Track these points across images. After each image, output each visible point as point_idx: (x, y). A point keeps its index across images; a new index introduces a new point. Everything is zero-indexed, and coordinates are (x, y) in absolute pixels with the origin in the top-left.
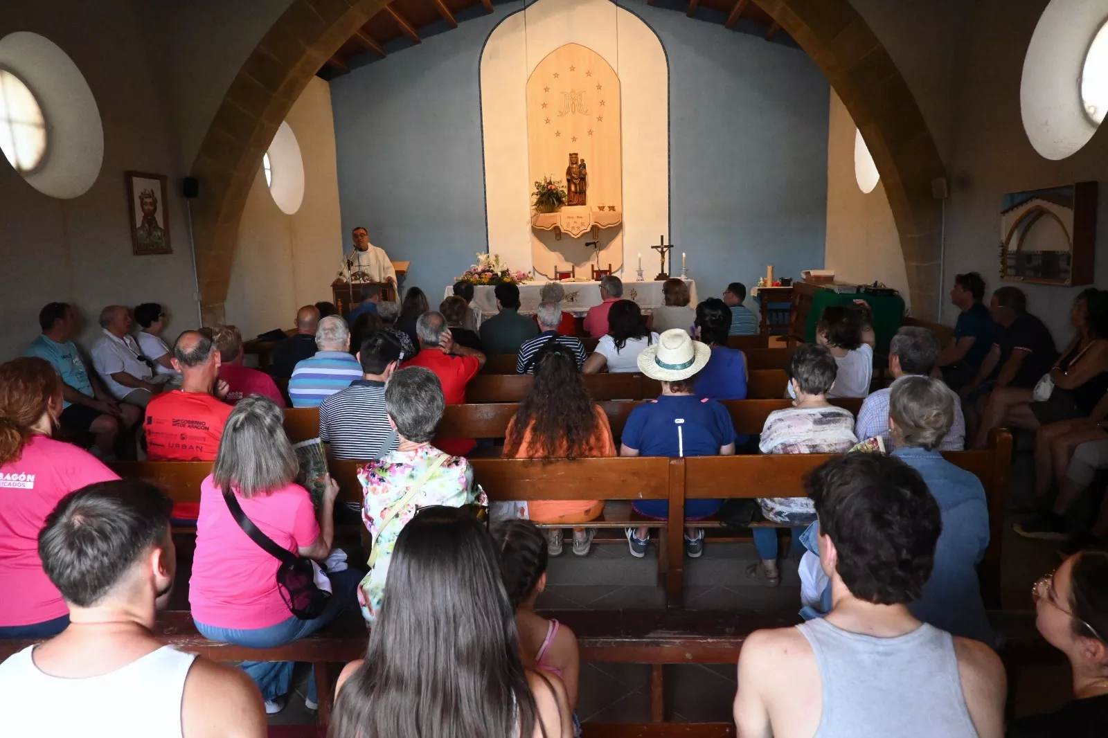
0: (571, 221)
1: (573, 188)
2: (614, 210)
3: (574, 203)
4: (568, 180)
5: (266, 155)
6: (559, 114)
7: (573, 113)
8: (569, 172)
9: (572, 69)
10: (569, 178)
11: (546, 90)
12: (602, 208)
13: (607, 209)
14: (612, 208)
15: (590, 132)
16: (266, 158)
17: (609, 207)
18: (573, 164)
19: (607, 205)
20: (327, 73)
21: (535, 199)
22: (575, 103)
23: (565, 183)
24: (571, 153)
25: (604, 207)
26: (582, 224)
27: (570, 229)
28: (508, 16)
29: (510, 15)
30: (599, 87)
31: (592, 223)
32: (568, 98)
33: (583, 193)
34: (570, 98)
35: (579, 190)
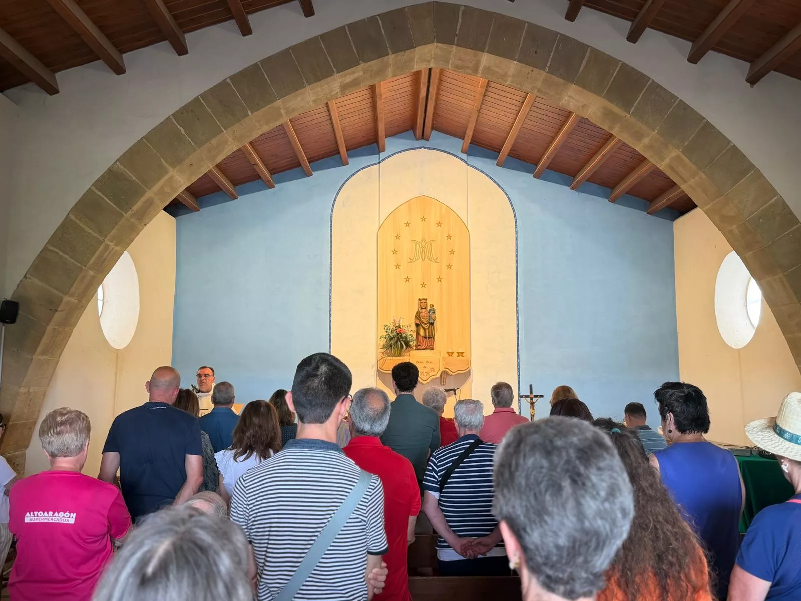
1: (421, 333)
2: (462, 356)
3: (423, 347)
4: (417, 325)
5: (101, 286)
6: (410, 261)
7: (423, 260)
8: (418, 316)
9: (423, 219)
10: (418, 322)
11: (398, 237)
12: (450, 354)
13: (455, 355)
14: (461, 354)
15: (440, 279)
16: (100, 290)
17: (458, 353)
18: (422, 308)
19: (456, 350)
20: (175, 208)
21: (383, 342)
22: (425, 250)
23: (414, 328)
24: (421, 298)
25: (453, 353)
26: (432, 369)
28: (363, 168)
29: (364, 168)
30: (449, 237)
31: (442, 369)
32: (418, 246)
33: (431, 338)
34: (421, 246)
35: (427, 334)
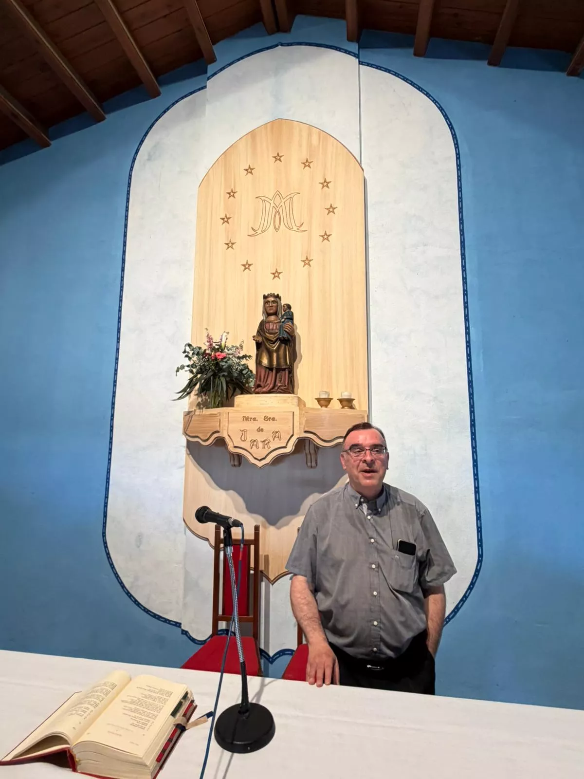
0: (252, 426)
1: (265, 361)
2: (351, 407)
3: (264, 390)
4: (259, 345)
7: (276, 229)
8: (262, 329)
9: (278, 158)
10: (260, 339)
12: (325, 402)
13: (335, 405)
14: (348, 403)
15: (307, 262)
17: (341, 401)
18: (269, 315)
19: (336, 396)
21: (185, 377)
24: (268, 294)
25: (330, 400)
26: (276, 434)
27: (248, 447)
28: (183, 98)
29: (186, 96)
30: (325, 184)
31: (299, 434)
32: (268, 205)
33: (284, 370)
34: (273, 205)
35: (275, 363)
